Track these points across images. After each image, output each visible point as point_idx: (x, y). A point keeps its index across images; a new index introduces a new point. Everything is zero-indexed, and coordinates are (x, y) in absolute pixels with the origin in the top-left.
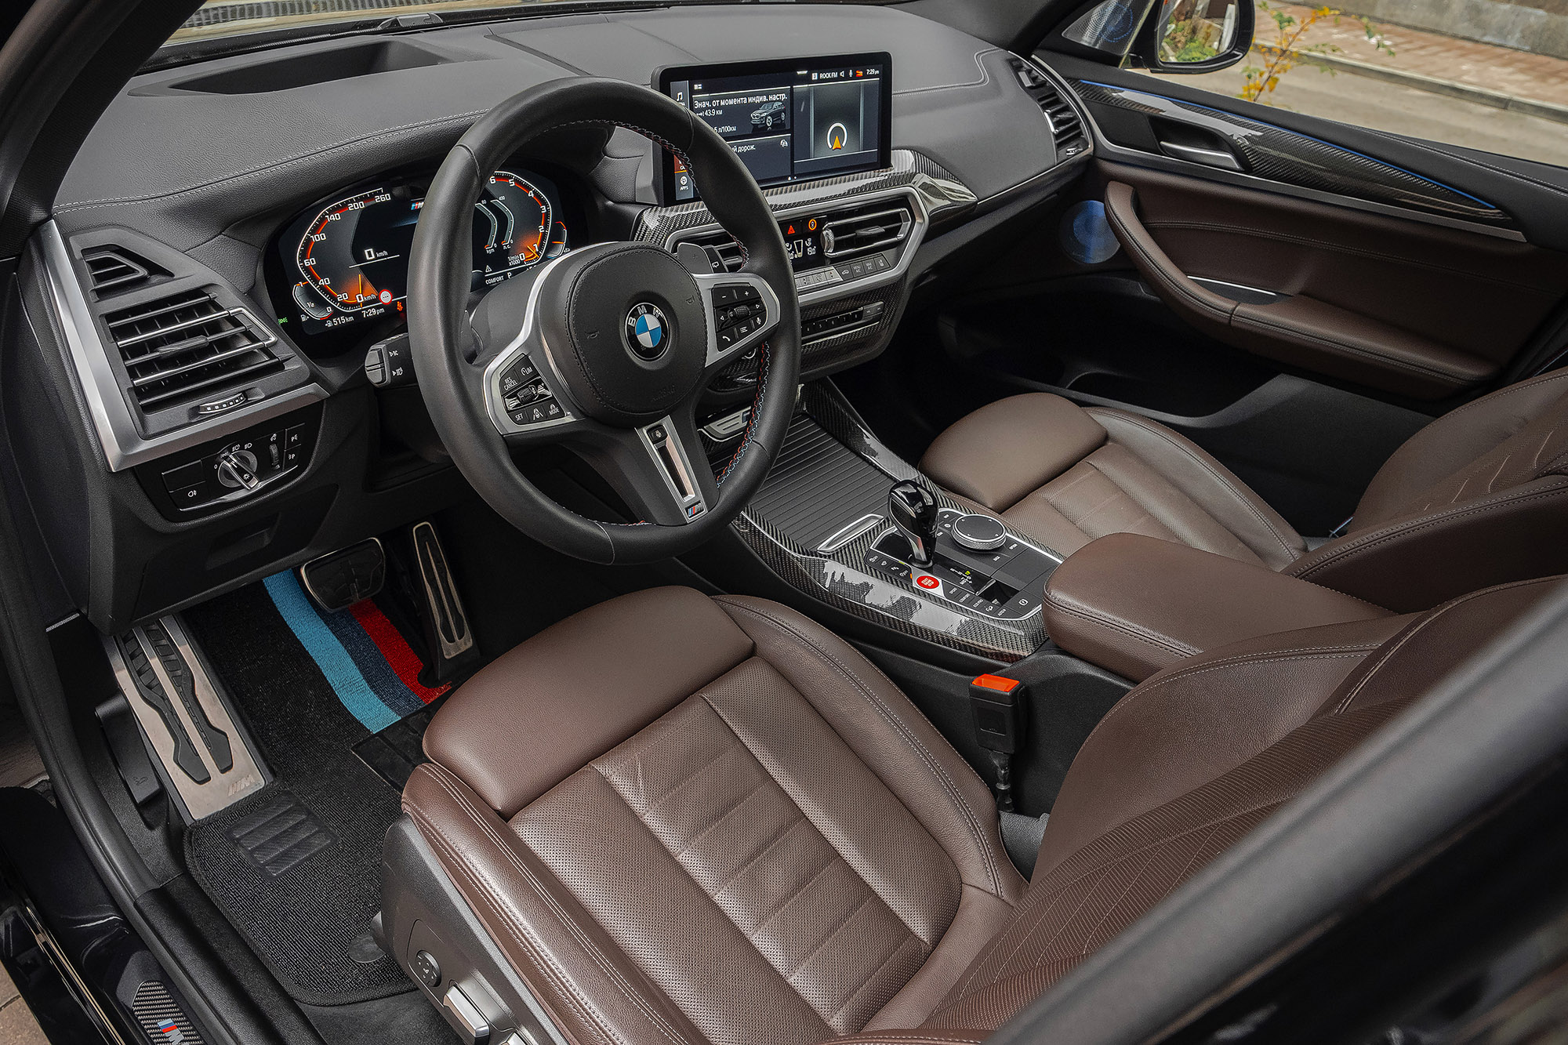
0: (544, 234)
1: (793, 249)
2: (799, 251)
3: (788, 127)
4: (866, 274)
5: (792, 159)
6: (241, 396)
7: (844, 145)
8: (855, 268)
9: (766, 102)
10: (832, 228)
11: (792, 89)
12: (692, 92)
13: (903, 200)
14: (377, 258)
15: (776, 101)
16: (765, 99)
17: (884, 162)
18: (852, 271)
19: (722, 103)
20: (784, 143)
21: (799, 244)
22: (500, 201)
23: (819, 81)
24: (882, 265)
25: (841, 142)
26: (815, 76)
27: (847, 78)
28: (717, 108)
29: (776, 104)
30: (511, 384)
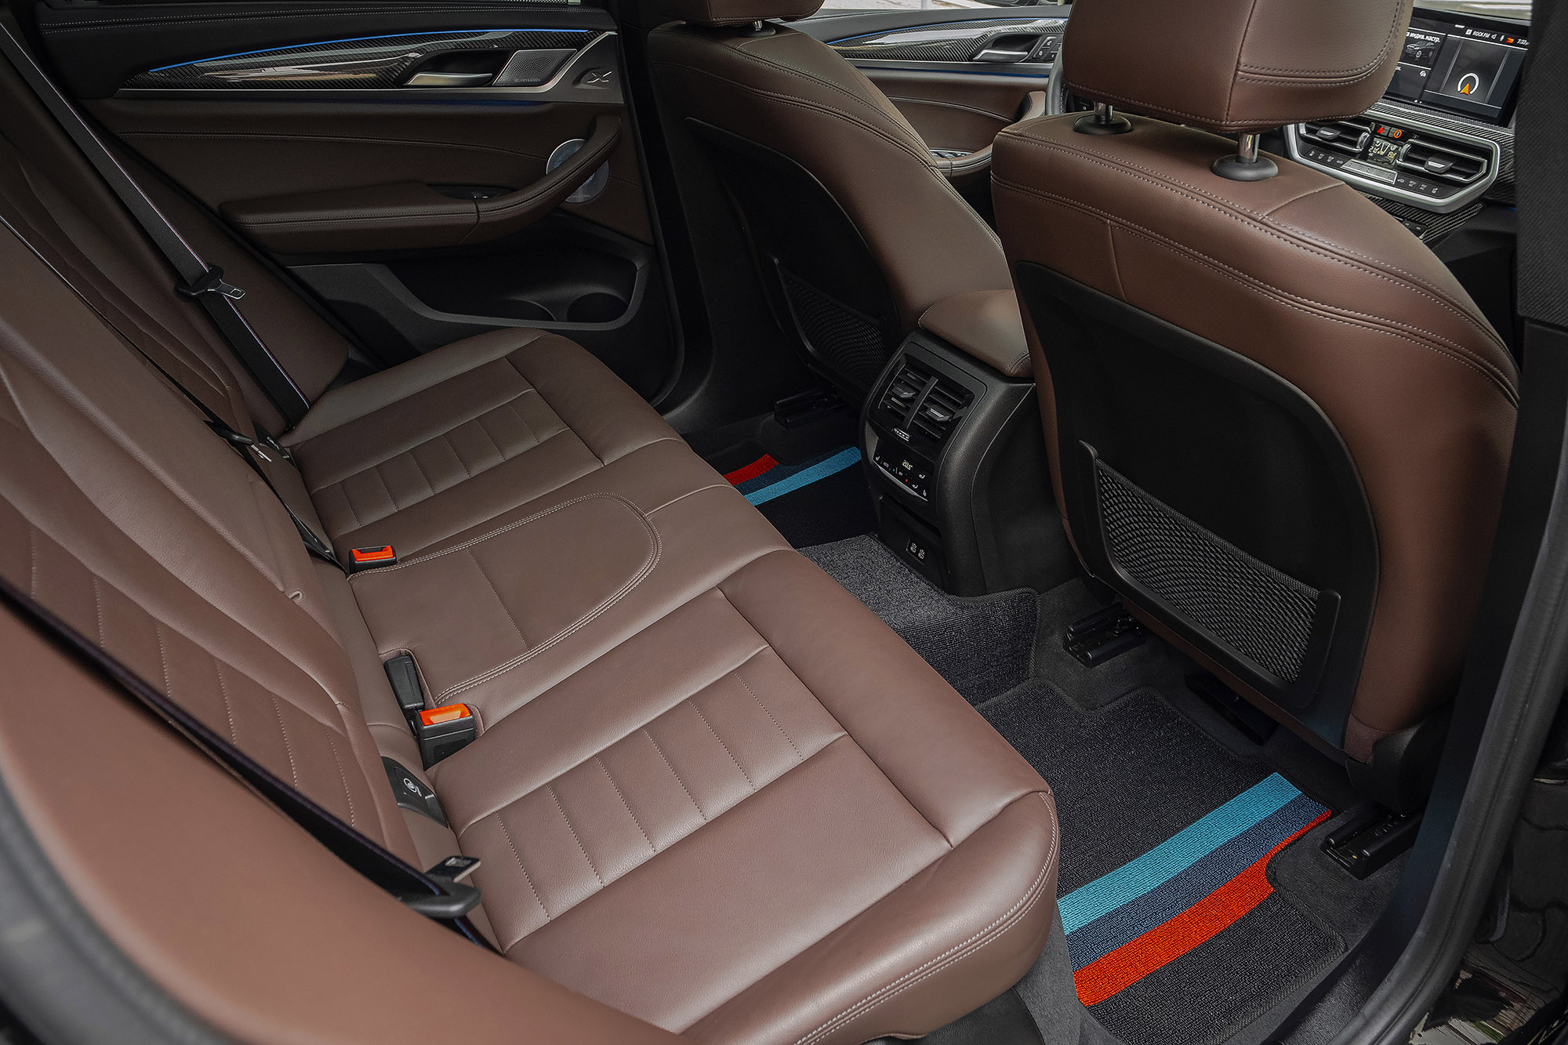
1: (1380, 147)
2: (1384, 150)
3: (1433, 63)
5: (1424, 88)
7: (1471, 93)
8: (1411, 182)
9: (1422, 40)
10: (1413, 145)
11: (1445, 36)
15: (1430, 41)
16: (1422, 37)
18: (1407, 183)
20: (1423, 74)
21: (1386, 145)
23: (1471, 36)
24: (1435, 192)
25: (1470, 90)
26: (1469, 32)
27: (1497, 40)
29: (1429, 44)
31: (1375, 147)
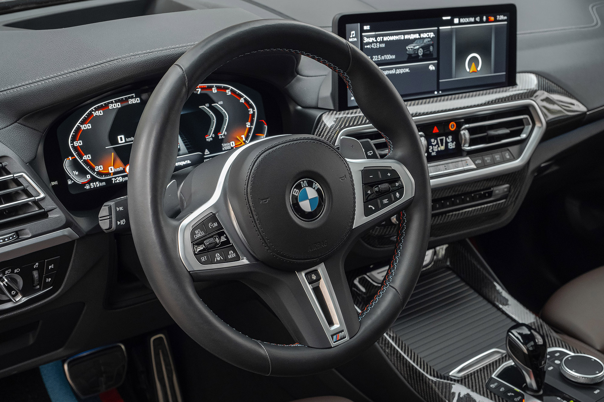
0: (250, 129)
1: (437, 143)
2: (442, 145)
3: (435, 56)
4: (494, 163)
5: (438, 79)
6: (14, 235)
7: (479, 69)
8: (486, 159)
9: (418, 38)
10: (469, 129)
11: (438, 30)
12: (362, 31)
13: (526, 110)
14: (126, 142)
15: (426, 38)
16: (417, 36)
17: (511, 82)
18: (483, 161)
19: (386, 39)
20: (432, 68)
21: (442, 140)
22: (218, 105)
23: (460, 24)
24: (508, 157)
25: (477, 66)
26: (456, 21)
27: (481, 21)
28: (380, 42)
29: (426, 40)
30: (199, 234)
31: (432, 146)
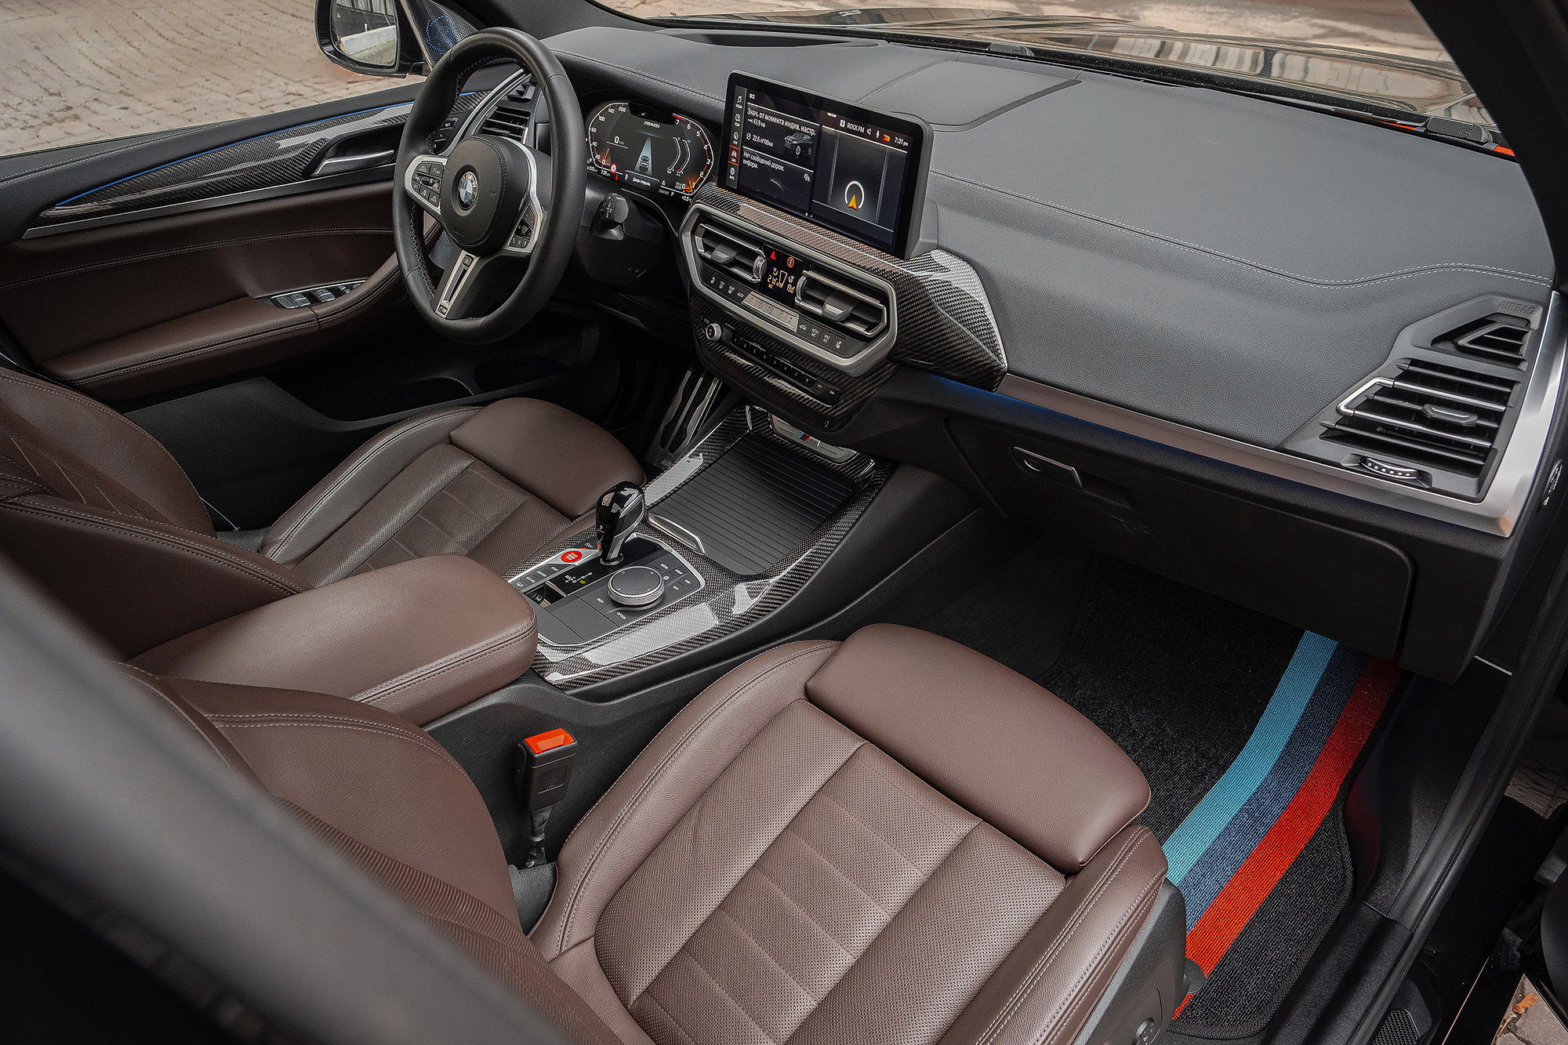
1: (777, 277)
2: (782, 282)
3: (812, 163)
4: (817, 341)
5: (811, 197)
7: (860, 207)
8: (813, 330)
9: (797, 131)
10: (809, 278)
11: (820, 128)
12: (748, 98)
13: (886, 298)
14: (618, 144)
15: (806, 133)
16: (798, 127)
18: (809, 331)
19: (766, 118)
20: (807, 178)
21: (783, 275)
22: (687, 142)
23: (846, 129)
24: (838, 346)
25: (858, 203)
26: (842, 123)
27: (873, 137)
28: (763, 120)
29: (806, 137)
30: (423, 169)
31: (773, 276)
